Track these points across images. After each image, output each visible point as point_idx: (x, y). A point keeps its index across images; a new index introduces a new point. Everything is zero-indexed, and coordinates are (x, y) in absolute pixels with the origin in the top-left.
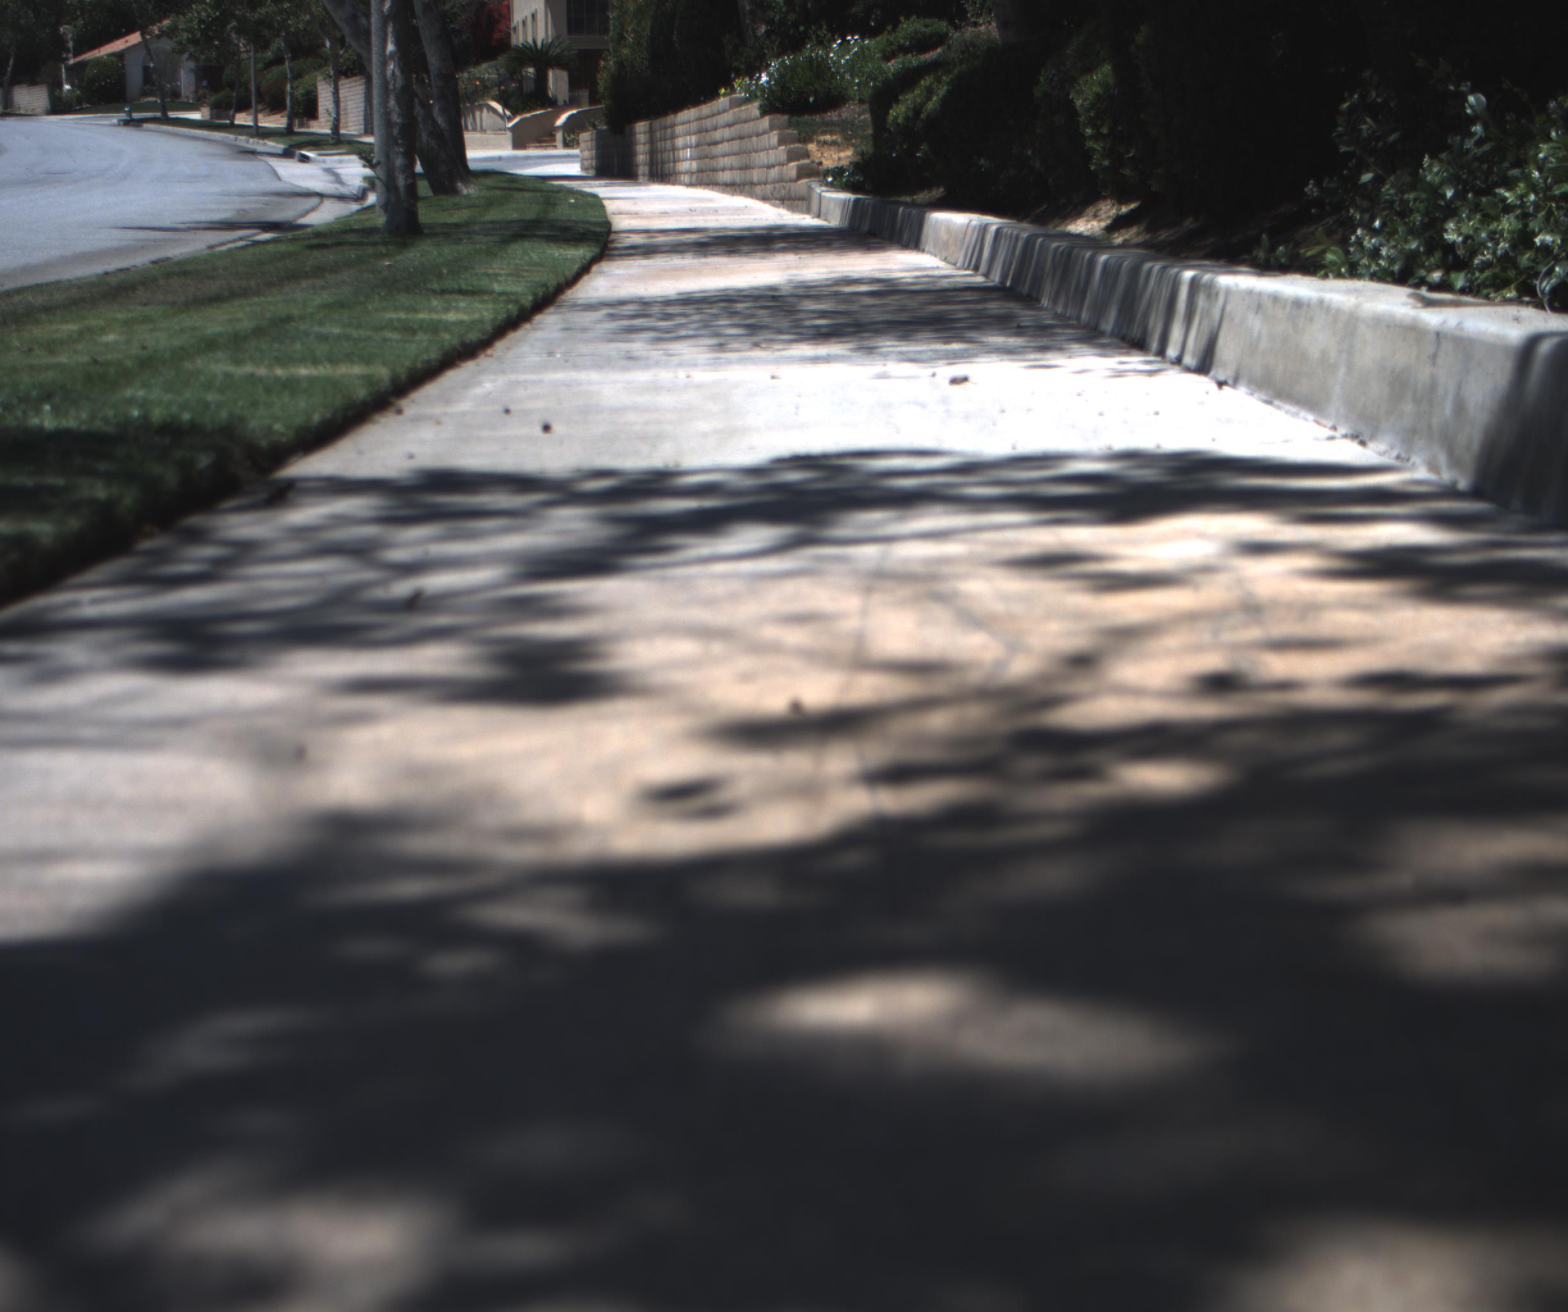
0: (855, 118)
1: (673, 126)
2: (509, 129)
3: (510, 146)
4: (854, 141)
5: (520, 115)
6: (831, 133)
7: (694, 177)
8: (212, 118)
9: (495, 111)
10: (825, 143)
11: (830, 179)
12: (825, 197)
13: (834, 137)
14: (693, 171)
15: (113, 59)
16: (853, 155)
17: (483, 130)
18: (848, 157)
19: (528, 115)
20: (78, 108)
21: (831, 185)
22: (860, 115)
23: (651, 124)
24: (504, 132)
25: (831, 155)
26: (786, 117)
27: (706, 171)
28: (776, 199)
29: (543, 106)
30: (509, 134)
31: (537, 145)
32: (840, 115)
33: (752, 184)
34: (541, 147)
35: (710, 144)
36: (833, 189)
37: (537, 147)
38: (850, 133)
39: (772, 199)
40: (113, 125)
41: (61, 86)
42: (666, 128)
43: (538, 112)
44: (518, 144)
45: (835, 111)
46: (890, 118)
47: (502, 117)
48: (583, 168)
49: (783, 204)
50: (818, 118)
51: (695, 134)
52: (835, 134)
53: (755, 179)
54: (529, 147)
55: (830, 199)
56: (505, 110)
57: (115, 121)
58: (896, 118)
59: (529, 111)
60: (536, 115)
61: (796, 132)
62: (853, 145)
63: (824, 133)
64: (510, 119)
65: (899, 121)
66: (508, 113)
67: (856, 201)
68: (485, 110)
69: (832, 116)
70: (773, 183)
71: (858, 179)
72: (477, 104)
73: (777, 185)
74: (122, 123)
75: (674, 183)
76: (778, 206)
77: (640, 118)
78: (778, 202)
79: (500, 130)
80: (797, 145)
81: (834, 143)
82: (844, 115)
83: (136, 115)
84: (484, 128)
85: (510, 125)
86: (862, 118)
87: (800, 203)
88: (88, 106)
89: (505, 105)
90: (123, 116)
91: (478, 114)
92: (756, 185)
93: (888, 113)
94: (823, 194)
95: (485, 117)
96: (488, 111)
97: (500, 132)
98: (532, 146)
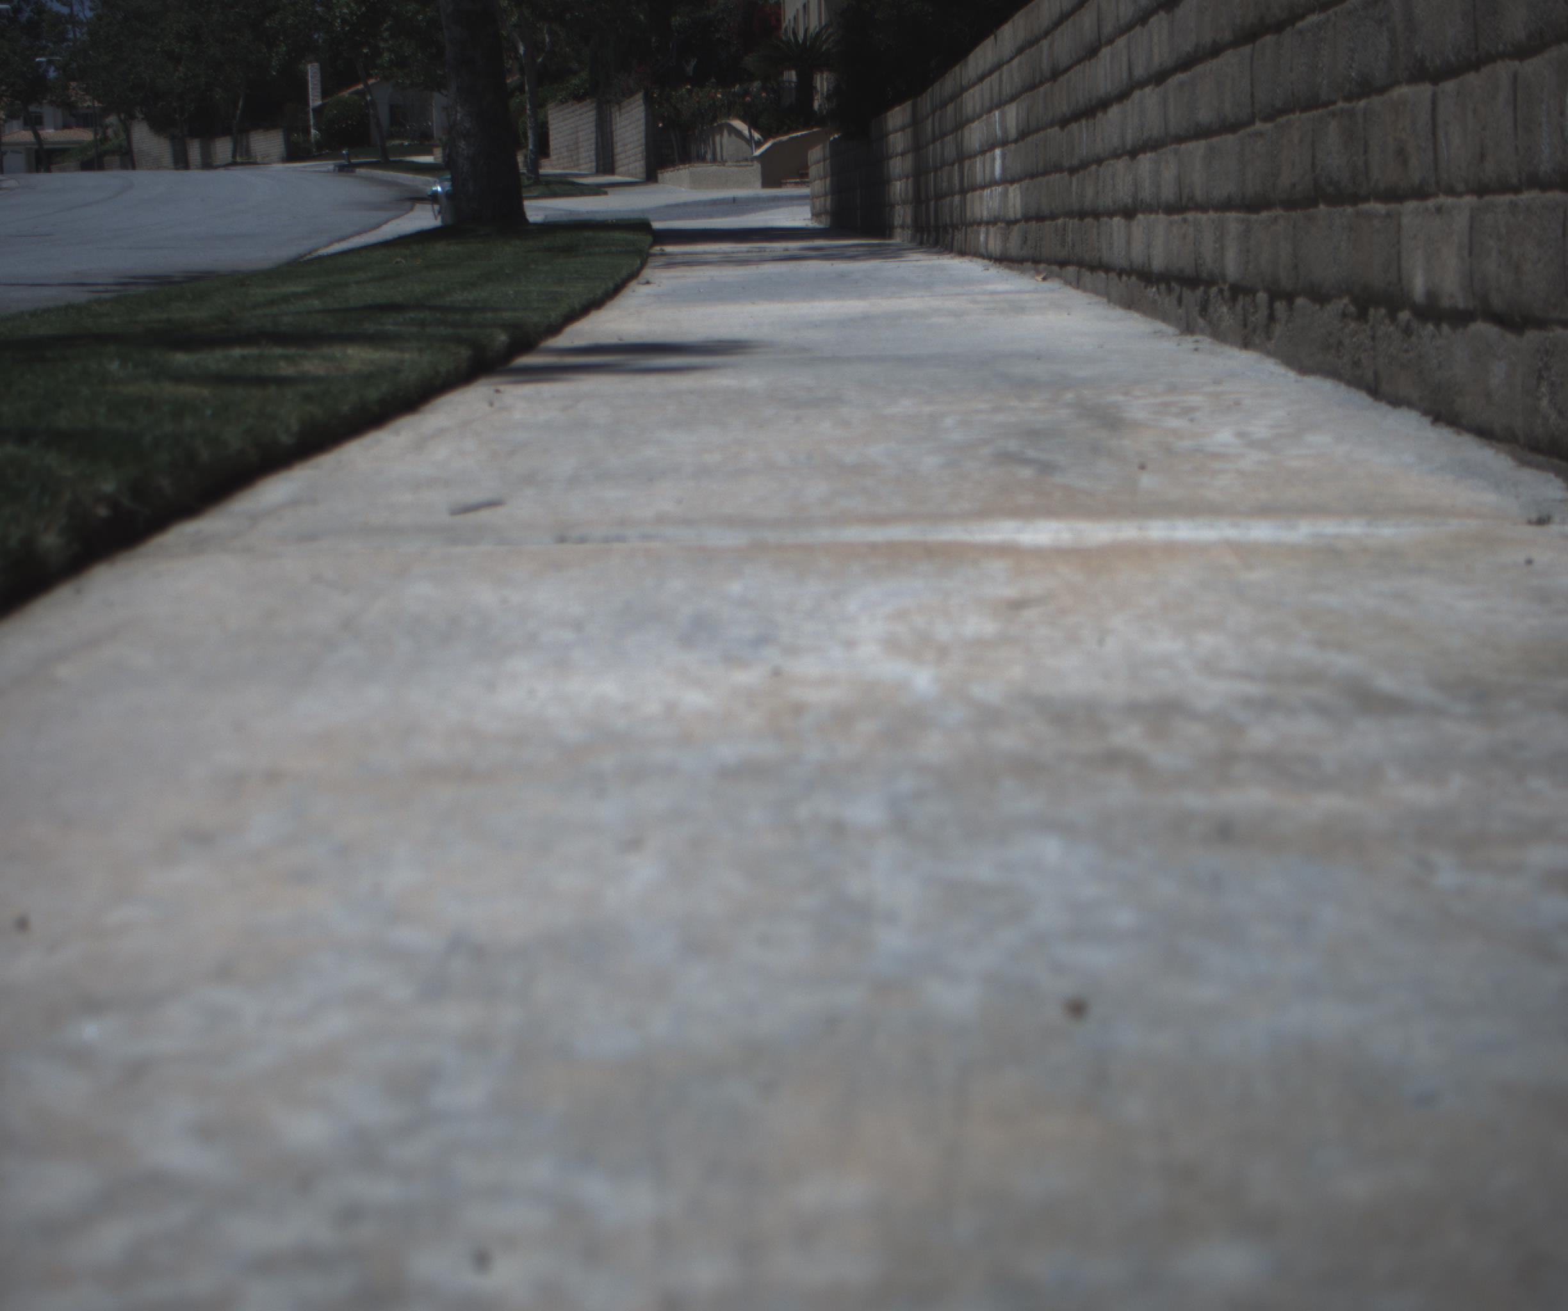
2: (756, 158)
3: (759, 183)
5: (774, 137)
9: (739, 134)
17: (723, 162)
19: (785, 138)
24: (750, 163)
30: (757, 166)
31: (798, 180)
37: (796, 183)
44: (769, 180)
47: (749, 141)
54: (785, 184)
56: (753, 131)
60: (797, 137)
64: (759, 144)
66: (757, 136)
68: (726, 133)
72: (715, 125)
79: (746, 160)
84: (724, 158)
85: (758, 152)
89: (753, 124)
91: (718, 138)
95: (725, 143)
96: (730, 134)
97: (746, 163)
98: (790, 183)
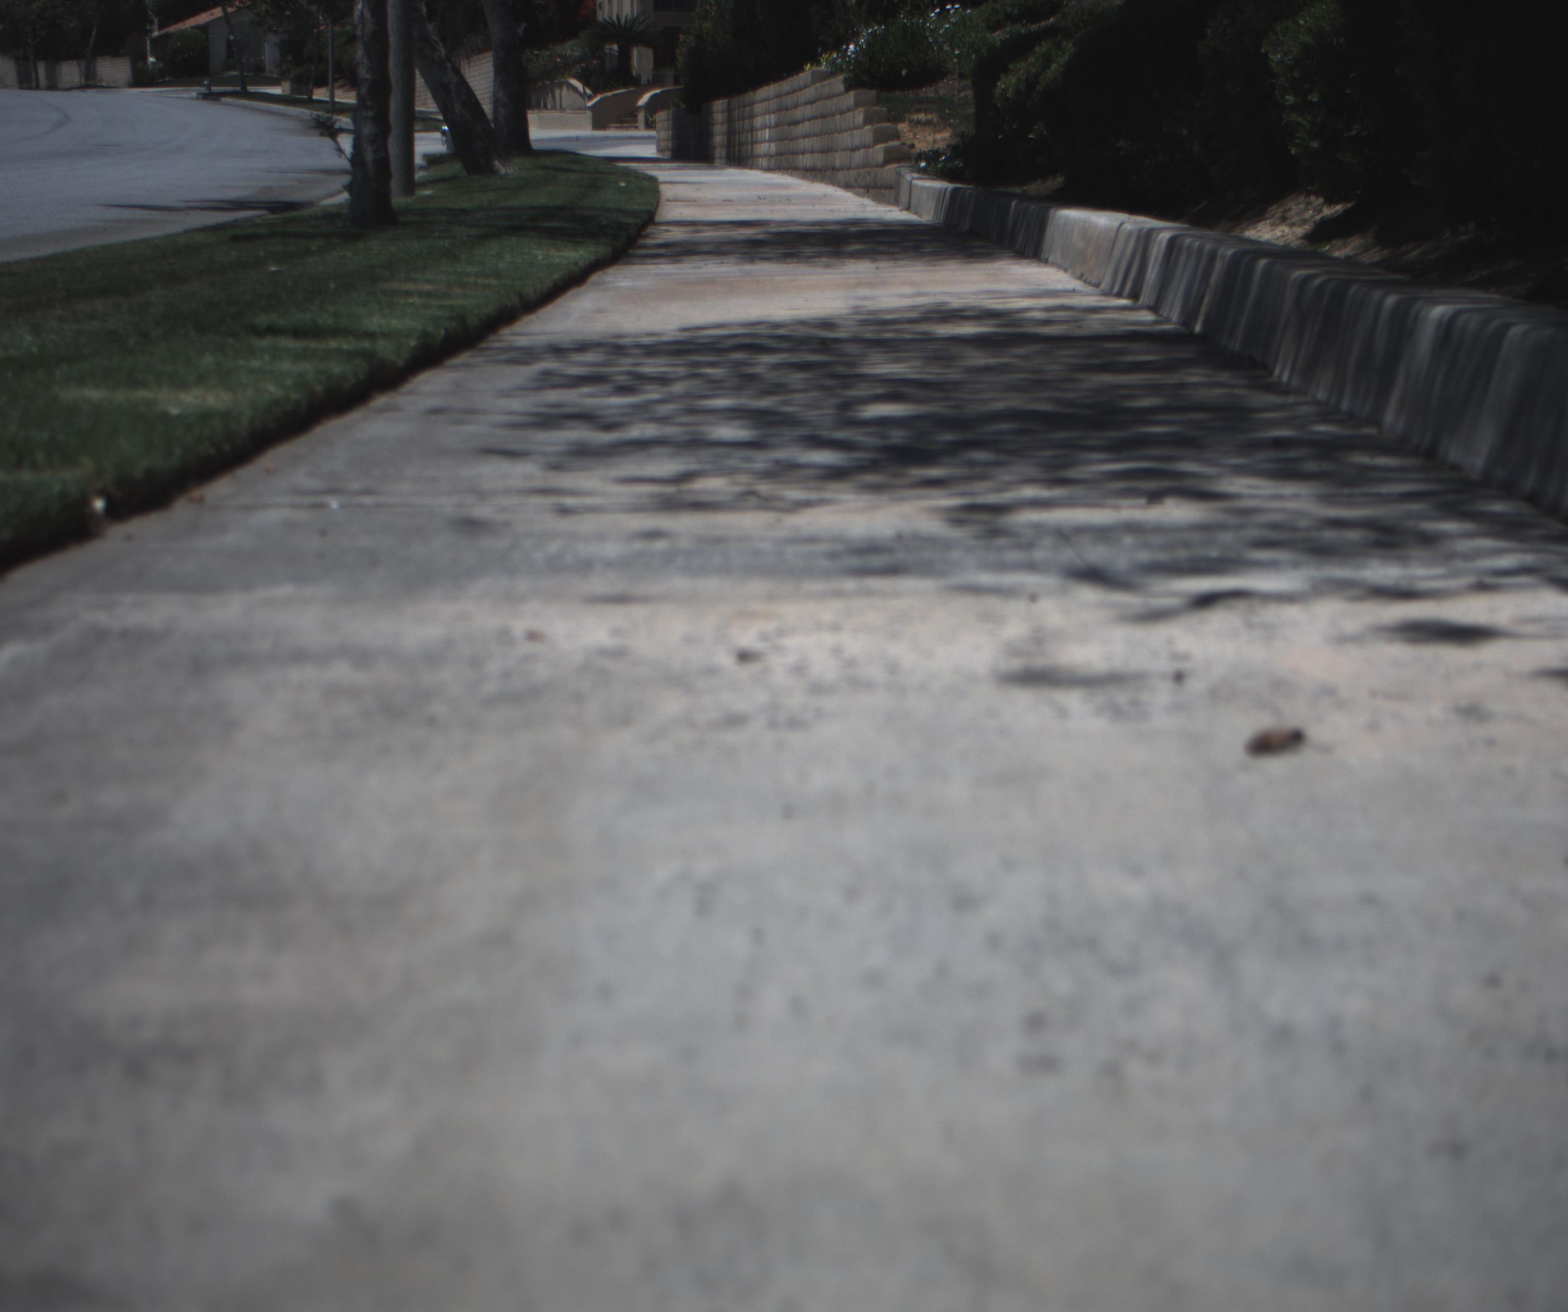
0: (954, 95)
1: (751, 104)
2: (589, 108)
3: (590, 127)
4: (952, 121)
5: (601, 93)
6: (926, 112)
7: (773, 160)
8: (292, 93)
9: (575, 89)
10: (919, 122)
11: (923, 164)
12: (916, 186)
13: (929, 117)
14: (772, 153)
15: (197, 32)
16: (951, 137)
17: (562, 109)
18: (945, 139)
19: (610, 94)
20: (160, 81)
21: (923, 171)
22: (960, 91)
23: (729, 103)
24: (583, 112)
25: (925, 137)
26: (874, 92)
27: (785, 154)
28: (860, 187)
29: (625, 85)
30: (589, 114)
31: (619, 125)
32: (937, 92)
33: (834, 169)
34: (621, 128)
35: (789, 124)
36: (926, 176)
37: (617, 127)
38: (947, 111)
39: (856, 188)
40: (192, 99)
41: (145, 58)
42: (744, 106)
43: (620, 91)
44: (598, 124)
45: (931, 87)
46: (997, 92)
47: (583, 95)
48: (659, 150)
49: (867, 192)
50: (911, 94)
51: (774, 112)
52: (931, 113)
53: (838, 163)
54: (609, 128)
55: (923, 188)
56: (586, 88)
57: (194, 94)
58: (1005, 91)
59: (611, 90)
60: (618, 94)
61: (885, 109)
62: (951, 126)
63: (918, 111)
64: (590, 98)
65: (1008, 95)
66: (588, 91)
67: (955, 191)
68: (565, 88)
69: (928, 92)
70: (857, 168)
71: (956, 165)
72: (556, 81)
73: (861, 171)
74: (200, 96)
75: (751, 168)
76: (863, 196)
77: (718, 96)
78: (862, 190)
79: (580, 109)
80: (885, 124)
81: (929, 123)
82: (942, 92)
83: (215, 89)
84: (562, 106)
85: (590, 104)
86: (962, 95)
87: (886, 192)
88: (171, 78)
89: (586, 84)
90: (203, 90)
91: (557, 92)
92: (839, 170)
93: (996, 86)
94: (914, 182)
95: (565, 95)
96: (568, 89)
97: (579, 111)
98: (613, 127)
